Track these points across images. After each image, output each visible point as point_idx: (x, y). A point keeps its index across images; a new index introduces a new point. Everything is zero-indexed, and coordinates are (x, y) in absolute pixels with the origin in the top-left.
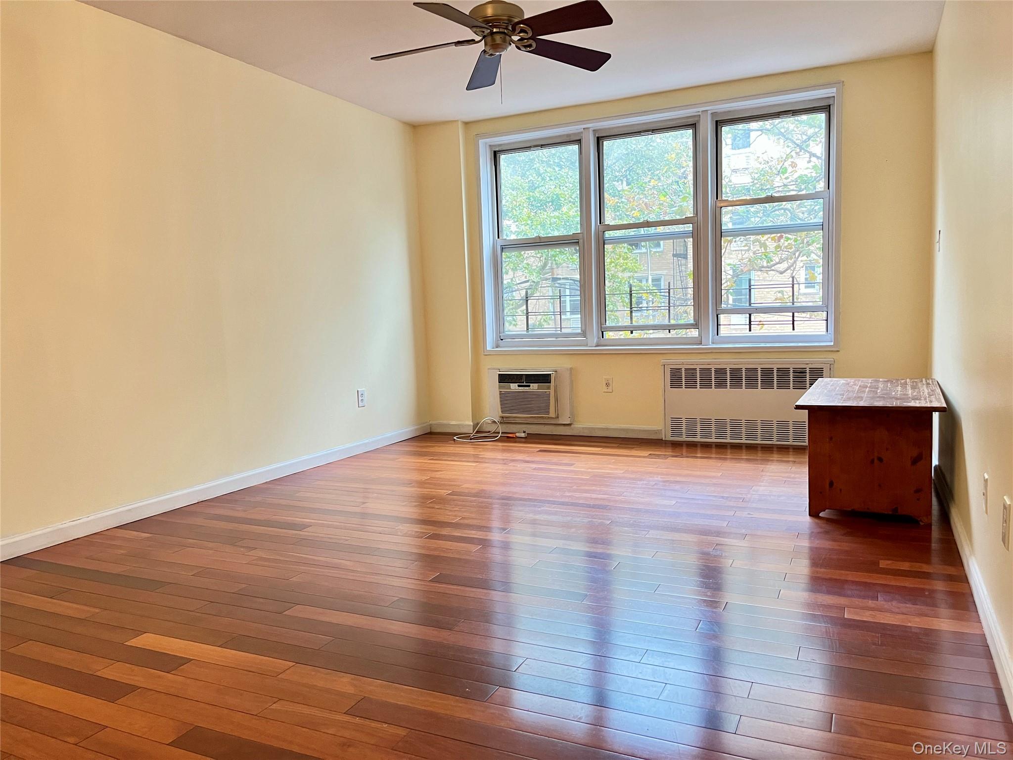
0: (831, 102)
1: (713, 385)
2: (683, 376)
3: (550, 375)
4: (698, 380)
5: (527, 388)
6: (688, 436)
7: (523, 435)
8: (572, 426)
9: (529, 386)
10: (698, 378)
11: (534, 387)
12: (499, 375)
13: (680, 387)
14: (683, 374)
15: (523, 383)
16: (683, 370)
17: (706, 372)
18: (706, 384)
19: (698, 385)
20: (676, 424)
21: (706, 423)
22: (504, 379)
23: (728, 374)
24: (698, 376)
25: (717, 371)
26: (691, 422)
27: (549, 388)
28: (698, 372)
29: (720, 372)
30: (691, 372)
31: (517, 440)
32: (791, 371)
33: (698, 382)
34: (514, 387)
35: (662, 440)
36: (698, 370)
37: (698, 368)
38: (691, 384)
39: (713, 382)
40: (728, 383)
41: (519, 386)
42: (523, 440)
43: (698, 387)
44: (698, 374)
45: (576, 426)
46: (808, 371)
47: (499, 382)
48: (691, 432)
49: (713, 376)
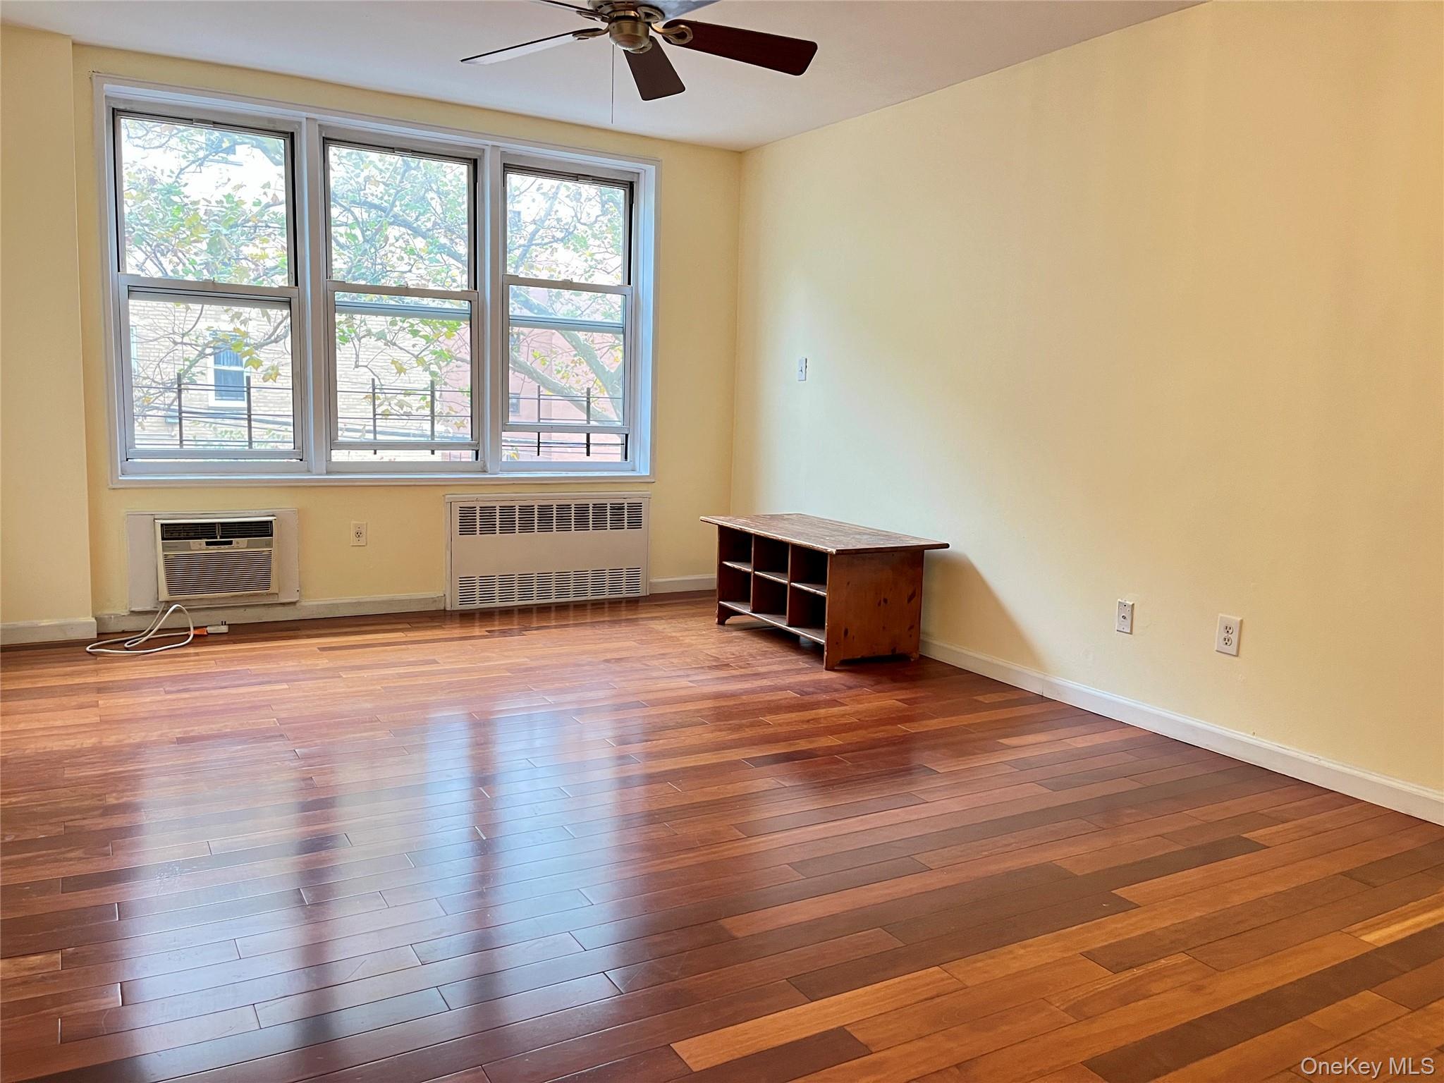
0: (635, 180)
1: (517, 528)
2: (478, 517)
3: (271, 522)
4: (498, 523)
5: (227, 546)
6: (482, 601)
7: (224, 629)
8: (298, 604)
9: (231, 543)
10: (498, 520)
11: (241, 545)
12: (162, 525)
13: (473, 532)
14: (478, 515)
15: (217, 538)
16: (478, 509)
17: (507, 510)
18: (508, 527)
19: (498, 528)
20: (466, 583)
21: (506, 580)
22: (172, 532)
23: (536, 513)
24: (498, 517)
25: (522, 509)
26: (487, 581)
27: (269, 544)
28: (498, 511)
29: (526, 510)
30: (488, 512)
31: (210, 639)
32: (609, 508)
33: (498, 526)
34: (198, 546)
35: (445, 610)
36: (498, 508)
37: (497, 505)
38: (488, 528)
39: (517, 525)
40: (536, 525)
41: (208, 544)
42: (225, 638)
43: (498, 531)
44: (498, 514)
45: (306, 604)
46: (626, 507)
47: (163, 539)
48: (487, 595)
49: (517, 516)
